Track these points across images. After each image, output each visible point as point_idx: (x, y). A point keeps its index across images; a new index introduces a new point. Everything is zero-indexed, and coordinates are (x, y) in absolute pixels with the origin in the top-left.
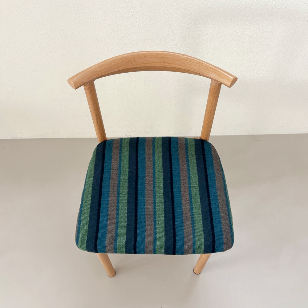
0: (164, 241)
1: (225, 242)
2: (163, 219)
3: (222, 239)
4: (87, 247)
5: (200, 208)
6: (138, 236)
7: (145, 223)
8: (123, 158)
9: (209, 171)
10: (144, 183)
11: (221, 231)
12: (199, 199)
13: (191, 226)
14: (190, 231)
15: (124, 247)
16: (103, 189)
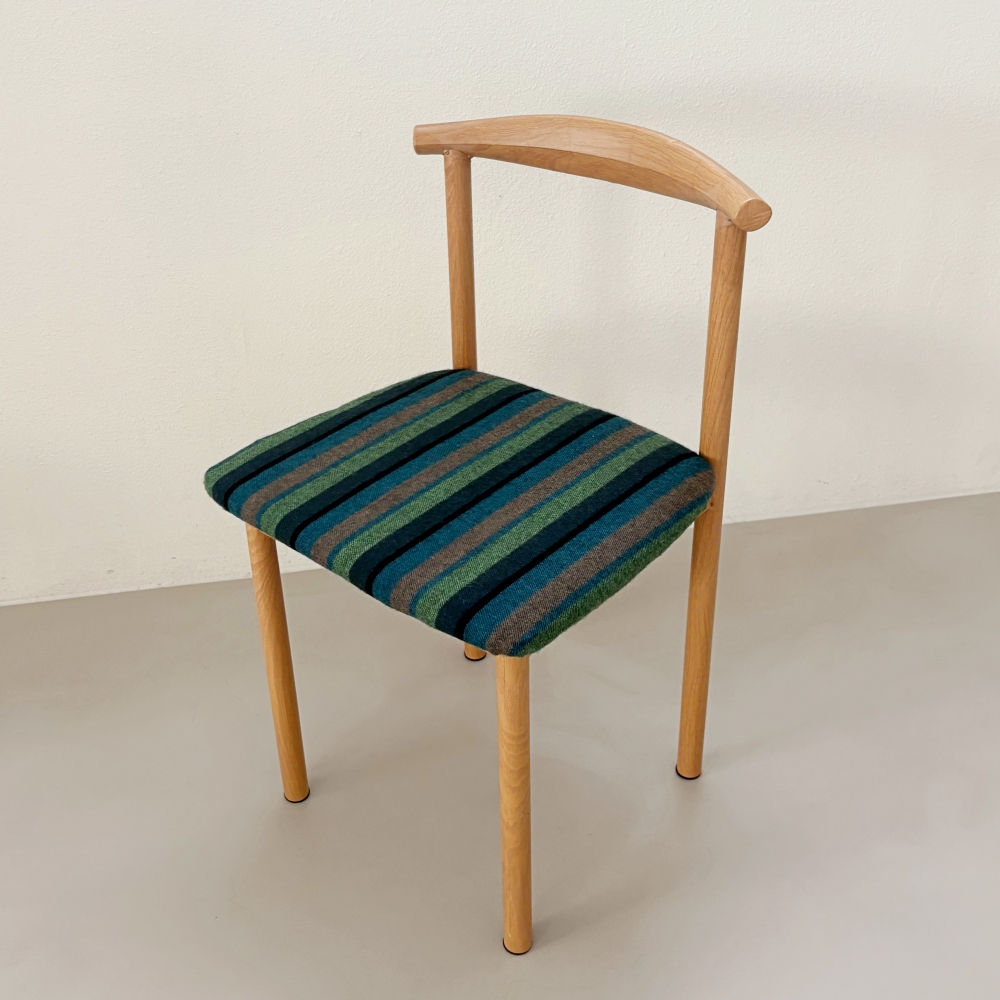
0: (370, 546)
1: (507, 622)
2: (413, 515)
3: (508, 612)
4: (217, 484)
5: (523, 540)
6: (330, 514)
7: (372, 500)
8: (463, 399)
9: (637, 498)
10: (454, 448)
11: (523, 598)
12: (542, 526)
13: (462, 554)
14: (451, 561)
15: (281, 516)
16: (360, 421)
